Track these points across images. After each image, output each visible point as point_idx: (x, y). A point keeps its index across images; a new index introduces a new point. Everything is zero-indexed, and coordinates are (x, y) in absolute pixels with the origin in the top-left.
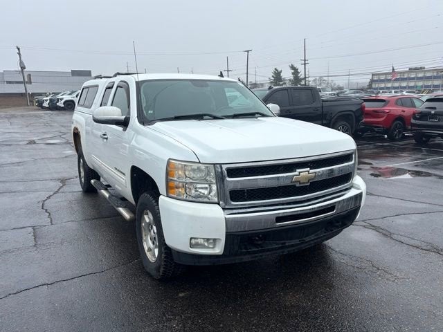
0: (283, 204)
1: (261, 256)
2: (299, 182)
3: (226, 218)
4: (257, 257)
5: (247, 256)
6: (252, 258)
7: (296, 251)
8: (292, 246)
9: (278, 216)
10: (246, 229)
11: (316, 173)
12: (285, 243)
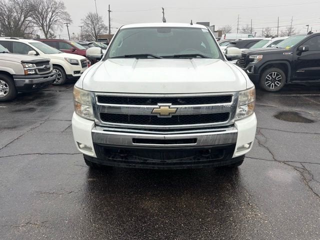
0: (145, 130)
1: (135, 166)
2: (160, 114)
3: (92, 133)
4: (130, 166)
5: (123, 164)
6: (127, 166)
7: (166, 169)
8: (154, 164)
9: (134, 137)
10: (108, 143)
11: (177, 108)
12: (147, 160)
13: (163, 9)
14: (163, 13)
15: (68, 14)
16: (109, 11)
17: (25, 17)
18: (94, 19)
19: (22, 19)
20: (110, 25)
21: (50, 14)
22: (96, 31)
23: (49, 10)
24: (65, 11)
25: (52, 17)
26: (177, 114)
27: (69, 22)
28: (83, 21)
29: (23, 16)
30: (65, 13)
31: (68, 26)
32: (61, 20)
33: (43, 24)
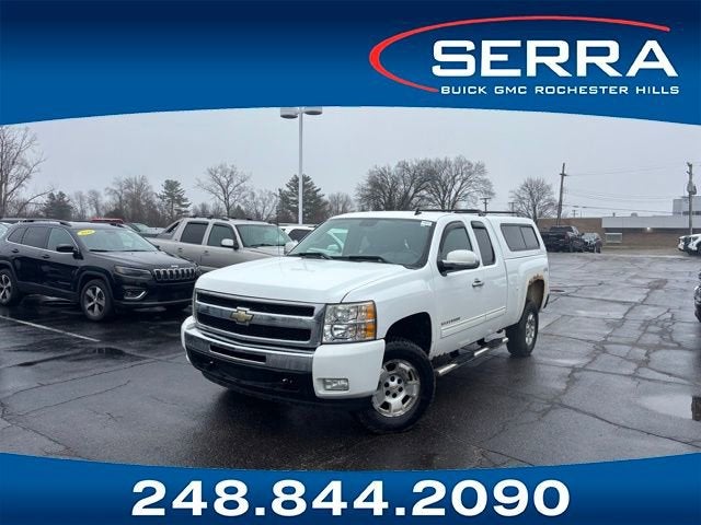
2: (237, 319)
11: (254, 315)
13: (690, 166)
14: (690, 173)
15: (489, 183)
16: (563, 175)
17: (416, 191)
18: (534, 190)
19: (411, 193)
20: (561, 201)
21: (458, 184)
22: (538, 211)
23: (458, 177)
24: (485, 177)
25: (460, 188)
26: (254, 322)
27: (488, 196)
28: (513, 194)
29: (413, 189)
30: (485, 182)
31: (486, 203)
32: (475, 194)
33: (443, 202)
